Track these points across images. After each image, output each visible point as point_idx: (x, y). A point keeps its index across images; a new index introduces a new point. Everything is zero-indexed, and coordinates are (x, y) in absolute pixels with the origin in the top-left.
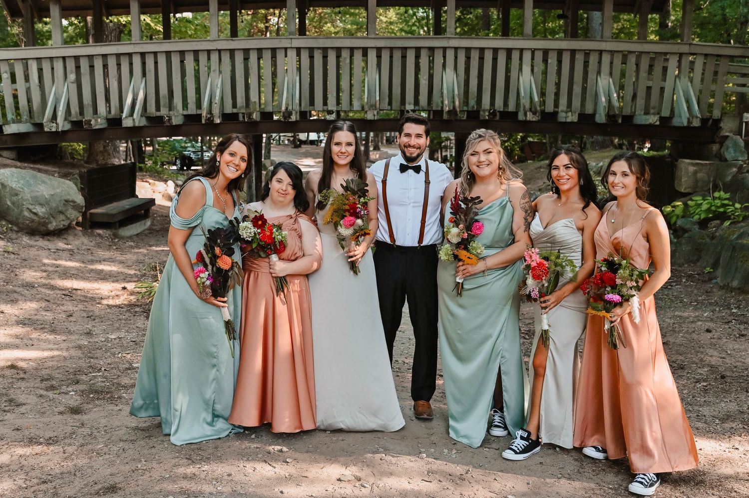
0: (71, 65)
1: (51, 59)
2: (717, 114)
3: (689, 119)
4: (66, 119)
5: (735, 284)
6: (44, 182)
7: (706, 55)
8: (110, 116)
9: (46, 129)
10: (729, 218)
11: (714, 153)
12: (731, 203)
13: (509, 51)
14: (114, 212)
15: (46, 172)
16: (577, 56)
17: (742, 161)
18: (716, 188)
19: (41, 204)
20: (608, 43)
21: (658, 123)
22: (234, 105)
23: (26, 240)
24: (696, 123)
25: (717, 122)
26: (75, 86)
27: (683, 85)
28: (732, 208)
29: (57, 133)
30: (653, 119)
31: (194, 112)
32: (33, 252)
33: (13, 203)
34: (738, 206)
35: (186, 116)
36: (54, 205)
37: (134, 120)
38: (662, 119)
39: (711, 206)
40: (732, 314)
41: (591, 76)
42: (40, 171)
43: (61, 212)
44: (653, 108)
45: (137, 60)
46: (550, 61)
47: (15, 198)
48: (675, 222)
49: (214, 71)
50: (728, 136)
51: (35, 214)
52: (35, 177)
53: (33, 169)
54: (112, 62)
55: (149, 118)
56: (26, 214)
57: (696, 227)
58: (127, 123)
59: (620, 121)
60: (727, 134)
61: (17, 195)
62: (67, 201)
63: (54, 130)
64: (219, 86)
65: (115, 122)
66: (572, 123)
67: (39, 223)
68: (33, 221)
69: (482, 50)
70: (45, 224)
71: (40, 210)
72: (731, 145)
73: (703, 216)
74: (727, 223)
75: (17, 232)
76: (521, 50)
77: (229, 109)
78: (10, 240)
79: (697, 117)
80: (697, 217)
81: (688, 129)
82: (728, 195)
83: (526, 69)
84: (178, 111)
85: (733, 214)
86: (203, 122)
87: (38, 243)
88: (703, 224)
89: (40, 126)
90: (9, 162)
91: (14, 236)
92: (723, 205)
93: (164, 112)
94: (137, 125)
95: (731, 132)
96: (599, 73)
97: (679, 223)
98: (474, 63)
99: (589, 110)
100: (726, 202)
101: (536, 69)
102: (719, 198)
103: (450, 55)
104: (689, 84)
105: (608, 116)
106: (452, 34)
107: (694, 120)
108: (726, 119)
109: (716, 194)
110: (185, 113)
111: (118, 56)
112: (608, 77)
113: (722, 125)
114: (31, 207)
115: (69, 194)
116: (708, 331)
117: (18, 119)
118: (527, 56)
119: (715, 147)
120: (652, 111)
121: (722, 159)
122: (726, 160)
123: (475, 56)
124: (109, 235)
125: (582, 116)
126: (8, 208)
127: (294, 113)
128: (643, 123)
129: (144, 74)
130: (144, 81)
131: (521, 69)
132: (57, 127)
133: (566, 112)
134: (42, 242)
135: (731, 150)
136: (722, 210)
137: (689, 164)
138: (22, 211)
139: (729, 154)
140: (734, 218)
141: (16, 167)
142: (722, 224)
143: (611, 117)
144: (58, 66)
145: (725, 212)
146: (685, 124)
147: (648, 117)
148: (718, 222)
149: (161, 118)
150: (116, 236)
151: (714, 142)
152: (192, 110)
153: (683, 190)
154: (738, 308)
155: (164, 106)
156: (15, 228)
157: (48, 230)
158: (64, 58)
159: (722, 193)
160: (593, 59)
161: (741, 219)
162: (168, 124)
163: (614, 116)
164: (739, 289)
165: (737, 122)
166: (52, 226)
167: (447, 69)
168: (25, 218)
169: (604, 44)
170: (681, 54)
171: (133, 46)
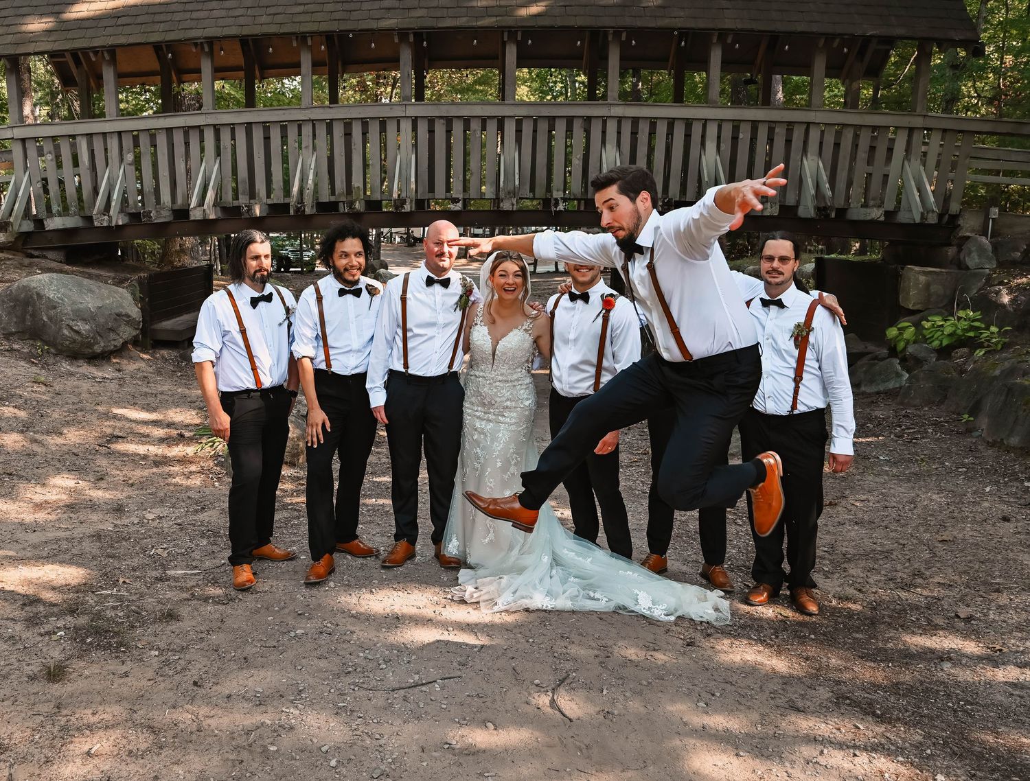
0: (128, 142)
1: (104, 134)
2: (954, 207)
3: (922, 214)
4: (122, 211)
6: (91, 291)
7: (945, 131)
8: (176, 207)
9: (96, 224)
10: (981, 346)
11: (950, 259)
12: (983, 326)
13: (688, 123)
14: (181, 328)
15: (98, 278)
16: (777, 130)
17: (990, 270)
18: (961, 306)
19: (85, 320)
20: (818, 114)
21: (882, 218)
22: (333, 193)
23: (65, 366)
24: (932, 219)
25: (954, 218)
26: (133, 168)
27: (913, 168)
28: (986, 334)
29: (109, 228)
30: (876, 214)
31: (281, 201)
32: (71, 382)
33: (50, 319)
34: (994, 329)
35: (271, 206)
36: (102, 320)
37: (204, 210)
38: (887, 213)
39: (956, 329)
41: (796, 153)
42: (90, 277)
43: (111, 330)
44: (874, 199)
45: (209, 136)
46: (741, 136)
47: (52, 312)
48: (905, 349)
49: (306, 147)
50: (969, 237)
51: (77, 332)
52: (80, 285)
53: (83, 274)
54: (178, 138)
55: (225, 209)
56: (66, 332)
57: (933, 358)
58: (196, 215)
59: (833, 215)
60: (968, 234)
61: (55, 307)
62: (119, 315)
63: (105, 224)
64: (312, 167)
65: (182, 214)
66: (771, 217)
67: (83, 344)
68: (74, 341)
69: (653, 123)
70: (90, 345)
71: (83, 327)
72: (973, 249)
73: (945, 342)
74: (980, 353)
75: (55, 355)
76: (705, 122)
77: (325, 197)
78: (45, 366)
79: (933, 211)
80: (936, 343)
81: (922, 227)
82: (978, 315)
83: (711, 146)
84: (260, 200)
85: (989, 341)
86: (292, 212)
87: (80, 370)
88: (944, 352)
89: (89, 219)
90: (53, 265)
91: (51, 361)
92: (972, 328)
93: (243, 200)
94: (207, 217)
95: (972, 231)
96: (805, 151)
97: (910, 349)
98: (643, 137)
99: (791, 200)
100: (977, 324)
101: (723, 147)
102: (966, 318)
103: (612, 127)
104: (922, 168)
105: (819, 209)
106: (615, 100)
107: (930, 215)
108: (967, 215)
109: (962, 314)
110: (270, 202)
111: (186, 130)
112: (816, 158)
113: (961, 222)
114: (72, 323)
115: (123, 307)
117: (65, 211)
118: (712, 130)
119: (951, 251)
120: (871, 203)
121: (961, 265)
122: (967, 268)
123: (644, 128)
124: (176, 357)
125: (784, 208)
126: (44, 324)
127: (408, 201)
128: (862, 218)
129: (218, 154)
130: (218, 161)
131: (703, 144)
132: (110, 220)
134: (86, 369)
135: (975, 255)
136: (971, 334)
137: (920, 272)
138: (61, 328)
139: (972, 261)
140: (989, 346)
141: (61, 271)
142: (971, 353)
143: (822, 210)
144: (113, 143)
145: (976, 338)
146: (918, 220)
147: (868, 210)
148: (965, 350)
149: (239, 208)
150: (183, 358)
151: (950, 245)
152: (277, 197)
153: (911, 307)
155: (243, 193)
156: (52, 350)
157: (94, 352)
158: (119, 133)
159: (969, 312)
160: (798, 134)
161: (999, 347)
162: (246, 216)
163: (825, 208)
165: (980, 219)
166: (98, 349)
167: (608, 146)
168: (65, 338)
169: (813, 114)
170: (911, 130)
171: (204, 116)
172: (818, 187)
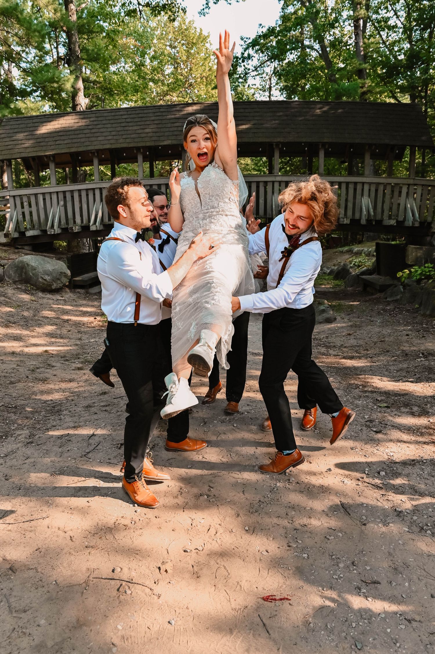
0: (61, 196)
1: (50, 193)
2: (429, 218)
3: (413, 222)
4: (59, 227)
5: (428, 313)
6: (49, 263)
7: (423, 185)
8: (83, 225)
9: (48, 233)
10: (431, 278)
11: (428, 242)
12: (433, 270)
14: (86, 279)
15: (48, 257)
16: (350, 186)
18: (426, 262)
19: (48, 275)
20: (368, 179)
21: (395, 224)
23: (40, 294)
24: (417, 225)
25: (429, 224)
26: (63, 208)
27: (410, 203)
28: (433, 273)
29: (54, 234)
30: (393, 222)
32: (45, 301)
33: (33, 274)
36: (55, 275)
37: (96, 226)
38: (398, 222)
39: (423, 271)
41: (358, 196)
42: (45, 256)
43: (58, 279)
44: (394, 216)
45: (97, 193)
47: (34, 272)
48: (404, 281)
51: (45, 280)
52: (44, 260)
53: (42, 255)
54: (84, 194)
55: (105, 225)
56: (40, 280)
57: (415, 284)
58: (93, 228)
59: (374, 223)
61: (35, 270)
62: (61, 273)
63: (53, 233)
65: (86, 228)
66: (346, 224)
67: (47, 285)
68: (44, 284)
70: (50, 286)
71: (48, 278)
73: (418, 277)
74: (430, 281)
75: (36, 290)
78: (32, 294)
79: (417, 221)
80: (415, 278)
81: (413, 227)
82: (432, 266)
85: (434, 276)
87: (47, 296)
88: (419, 281)
89: (45, 231)
90: (28, 252)
91: (34, 292)
92: (429, 271)
94: (98, 229)
96: (362, 195)
97: (406, 281)
99: (357, 216)
100: (431, 269)
102: (428, 267)
103: (277, 185)
104: (414, 202)
105: (367, 220)
106: (278, 173)
109: (426, 265)
111: (87, 190)
112: (367, 198)
113: (432, 225)
114: (43, 276)
115: (62, 269)
116: (407, 335)
117: (33, 228)
119: (428, 239)
120: (393, 218)
121: (431, 245)
122: (434, 246)
124: (84, 292)
125: (353, 221)
126: (31, 277)
128: (387, 224)
130: (101, 205)
132: (55, 232)
133: (343, 218)
134: (49, 296)
136: (428, 274)
137: (413, 248)
138: (38, 278)
140: (434, 278)
141: (32, 254)
142: (428, 281)
143: (369, 221)
144: (54, 197)
145: (430, 275)
146: (411, 225)
147: (390, 221)
148: (426, 280)
150: (87, 293)
151: (428, 236)
153: (409, 263)
156: (35, 288)
157: (52, 289)
158: (57, 193)
159: (429, 264)
160: (359, 187)
163: (371, 220)
164: (430, 315)
166: (53, 287)
167: (275, 194)
168: (40, 282)
169: (365, 178)
170: (409, 185)
171: (95, 184)
172: (368, 211)
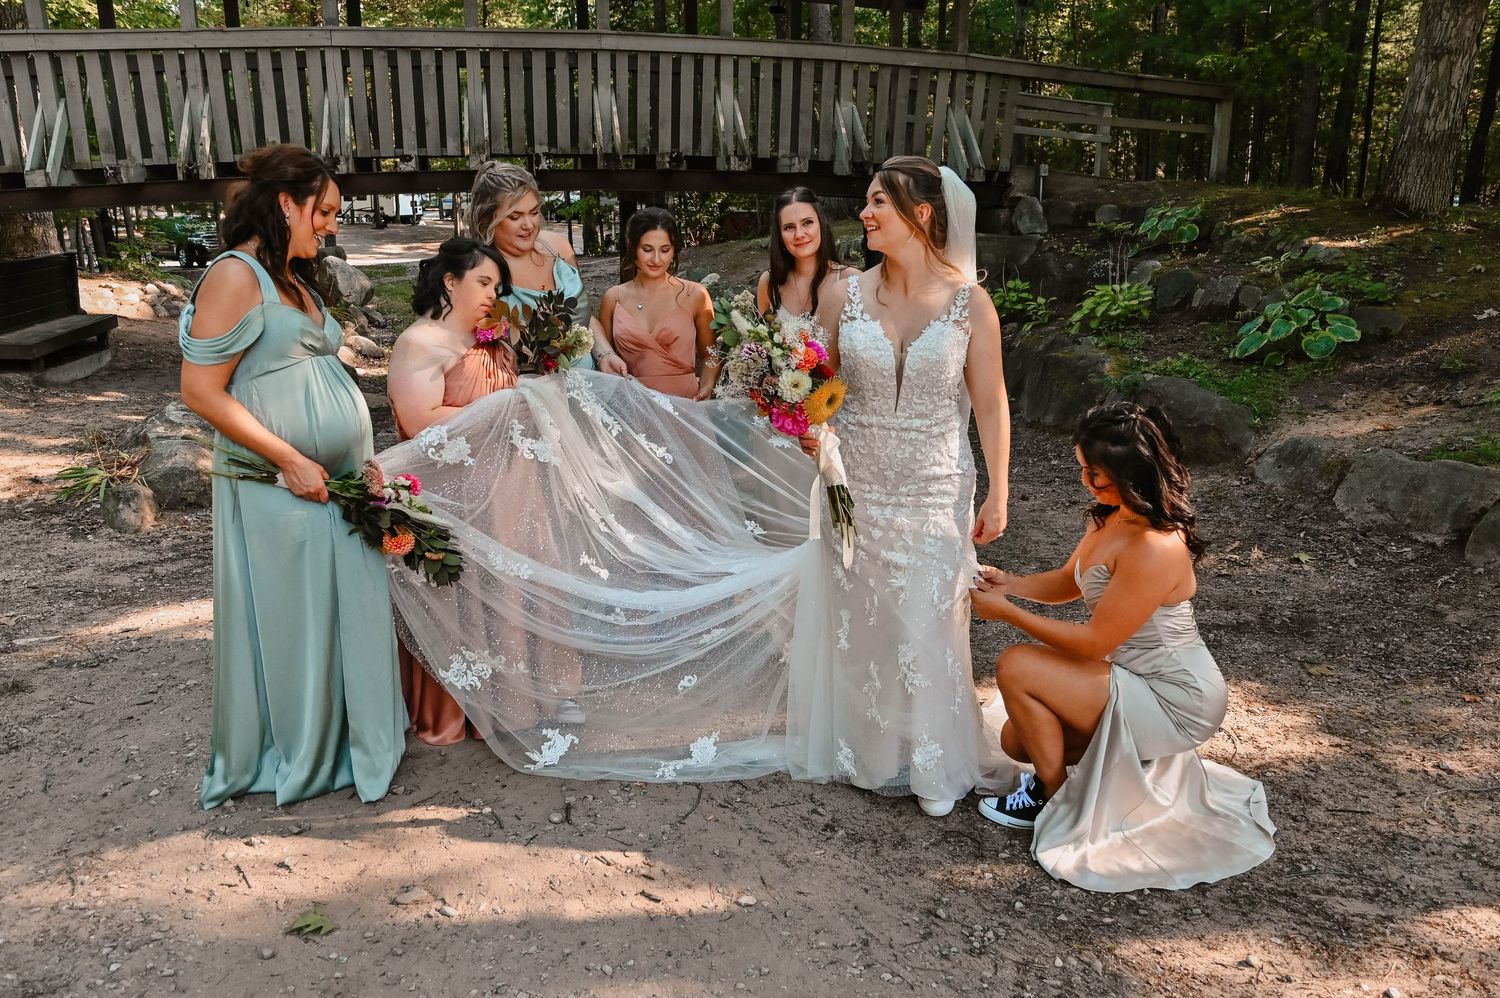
2: (1004, 163)
3: (968, 170)
5: (1049, 419)
7: (989, 75)
10: (1029, 319)
11: (1002, 222)
12: (1031, 297)
13: (698, 59)
14: (32, 342)
16: (804, 69)
17: (1041, 234)
18: (1010, 275)
20: (850, 51)
22: (237, 148)
24: (979, 177)
25: (1005, 176)
27: (958, 118)
28: (1033, 305)
31: (165, 162)
34: (1041, 300)
35: (149, 168)
37: (47, 175)
39: (1005, 301)
40: (1052, 468)
41: (827, 100)
45: (44, 67)
46: (762, 76)
49: (194, 87)
50: (1020, 198)
55: (79, 173)
58: (35, 180)
60: (1020, 194)
64: (205, 114)
65: (9, 181)
66: (801, 176)
69: (655, 57)
72: (1025, 211)
74: (1027, 327)
76: (718, 57)
77: (227, 156)
79: (980, 168)
82: (1026, 285)
83: (727, 88)
84: (133, 159)
85: (1036, 313)
86: (180, 177)
92: (1021, 300)
93: (106, 160)
94: (54, 183)
95: (1023, 191)
96: (837, 96)
98: (644, 78)
99: (824, 154)
100: (1025, 295)
101: (741, 88)
102: (1015, 290)
103: (604, 62)
104: (967, 118)
105: (853, 164)
106: (606, 28)
107: (977, 171)
108: (1017, 172)
109: (1011, 284)
110: (148, 162)
111: (5, 56)
112: (850, 104)
113: (1012, 180)
118: (727, 67)
119: (1003, 214)
121: (1013, 230)
122: (1019, 233)
123: (644, 64)
124: (27, 382)
125: (815, 164)
127: (342, 159)
129: (61, 93)
130: (62, 105)
131: (718, 89)
133: (791, 158)
135: (1026, 219)
136: (1019, 307)
139: (1024, 225)
140: (1037, 319)
142: (1020, 328)
143: (858, 166)
145: (1024, 310)
148: (1015, 325)
149: (100, 171)
150: (40, 383)
151: (1001, 207)
152: (159, 157)
154: (1058, 457)
155: (107, 150)
159: (1018, 282)
160: (828, 73)
161: (1046, 319)
162: (112, 182)
163: (862, 164)
164: (1056, 427)
165: (1032, 178)
167: (601, 88)
169: (844, 50)
170: (954, 72)
171: (31, 39)
172: (854, 139)
